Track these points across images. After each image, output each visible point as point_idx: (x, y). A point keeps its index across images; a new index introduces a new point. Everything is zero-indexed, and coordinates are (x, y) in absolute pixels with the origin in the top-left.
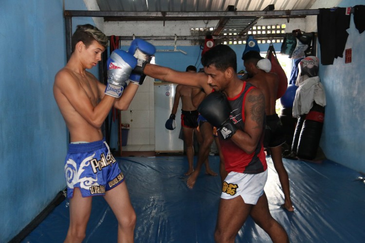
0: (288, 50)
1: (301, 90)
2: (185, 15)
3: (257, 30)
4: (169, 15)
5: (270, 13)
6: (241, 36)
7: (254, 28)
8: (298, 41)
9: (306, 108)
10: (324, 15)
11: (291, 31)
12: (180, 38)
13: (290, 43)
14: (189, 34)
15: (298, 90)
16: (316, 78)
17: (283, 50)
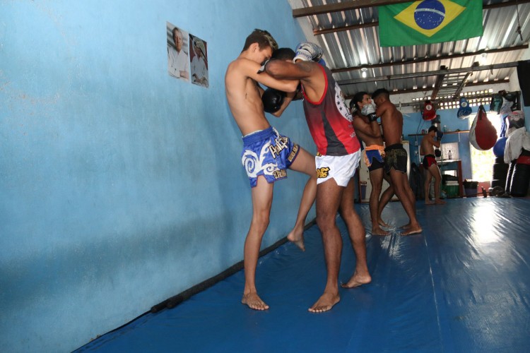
0: (496, 107)
1: (511, 139)
5: (476, 68)
6: (454, 99)
8: (504, 99)
9: (516, 154)
10: (522, 66)
11: (497, 92)
12: (404, 104)
13: (497, 101)
14: (410, 102)
15: (508, 141)
16: (523, 128)
17: (492, 108)
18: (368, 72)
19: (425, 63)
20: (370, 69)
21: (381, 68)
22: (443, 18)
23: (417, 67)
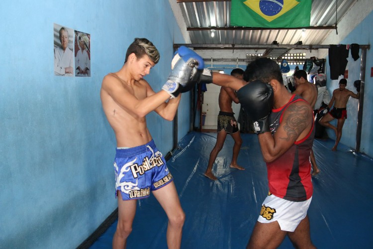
0: (308, 69)
2: (246, 46)
3: (288, 56)
4: (236, 46)
5: (299, 46)
7: (286, 55)
8: (314, 64)
10: (332, 49)
11: (310, 58)
12: (240, 60)
13: (309, 65)
14: (245, 58)
16: (325, 87)
18: (215, 33)
19: (260, 31)
20: (217, 31)
21: (225, 31)
22: (281, 8)
23: (253, 32)
